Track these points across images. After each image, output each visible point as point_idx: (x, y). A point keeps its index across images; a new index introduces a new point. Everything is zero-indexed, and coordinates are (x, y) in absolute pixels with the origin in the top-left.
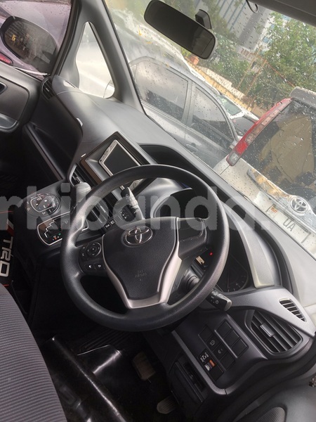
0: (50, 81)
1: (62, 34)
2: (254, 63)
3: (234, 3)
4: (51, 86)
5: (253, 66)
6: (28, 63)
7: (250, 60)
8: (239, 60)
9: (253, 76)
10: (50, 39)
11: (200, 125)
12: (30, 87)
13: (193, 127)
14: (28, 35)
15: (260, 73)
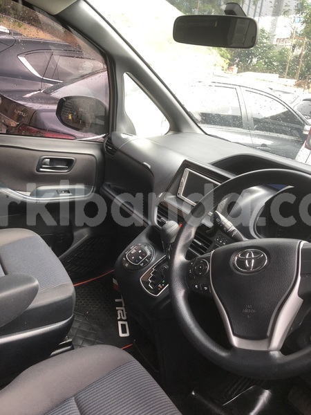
0: (110, 139)
1: (106, 93)
2: (294, 46)
3: (252, 3)
4: (111, 143)
5: (293, 50)
6: (86, 132)
7: (288, 46)
8: (277, 50)
9: (297, 59)
10: (98, 102)
11: (262, 125)
12: (94, 152)
13: (257, 129)
14: (80, 109)
15: (304, 53)
